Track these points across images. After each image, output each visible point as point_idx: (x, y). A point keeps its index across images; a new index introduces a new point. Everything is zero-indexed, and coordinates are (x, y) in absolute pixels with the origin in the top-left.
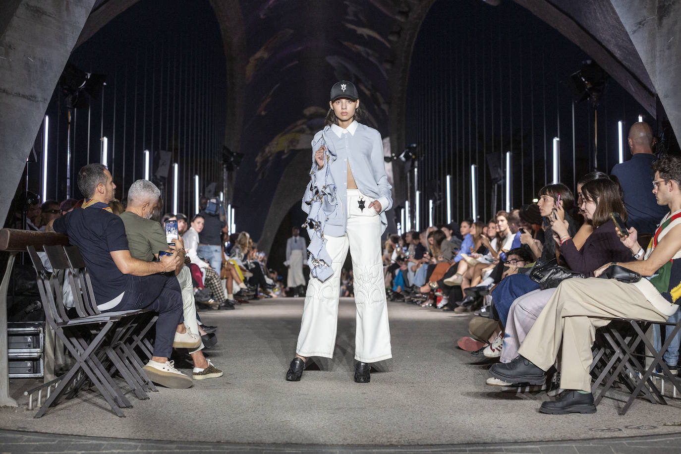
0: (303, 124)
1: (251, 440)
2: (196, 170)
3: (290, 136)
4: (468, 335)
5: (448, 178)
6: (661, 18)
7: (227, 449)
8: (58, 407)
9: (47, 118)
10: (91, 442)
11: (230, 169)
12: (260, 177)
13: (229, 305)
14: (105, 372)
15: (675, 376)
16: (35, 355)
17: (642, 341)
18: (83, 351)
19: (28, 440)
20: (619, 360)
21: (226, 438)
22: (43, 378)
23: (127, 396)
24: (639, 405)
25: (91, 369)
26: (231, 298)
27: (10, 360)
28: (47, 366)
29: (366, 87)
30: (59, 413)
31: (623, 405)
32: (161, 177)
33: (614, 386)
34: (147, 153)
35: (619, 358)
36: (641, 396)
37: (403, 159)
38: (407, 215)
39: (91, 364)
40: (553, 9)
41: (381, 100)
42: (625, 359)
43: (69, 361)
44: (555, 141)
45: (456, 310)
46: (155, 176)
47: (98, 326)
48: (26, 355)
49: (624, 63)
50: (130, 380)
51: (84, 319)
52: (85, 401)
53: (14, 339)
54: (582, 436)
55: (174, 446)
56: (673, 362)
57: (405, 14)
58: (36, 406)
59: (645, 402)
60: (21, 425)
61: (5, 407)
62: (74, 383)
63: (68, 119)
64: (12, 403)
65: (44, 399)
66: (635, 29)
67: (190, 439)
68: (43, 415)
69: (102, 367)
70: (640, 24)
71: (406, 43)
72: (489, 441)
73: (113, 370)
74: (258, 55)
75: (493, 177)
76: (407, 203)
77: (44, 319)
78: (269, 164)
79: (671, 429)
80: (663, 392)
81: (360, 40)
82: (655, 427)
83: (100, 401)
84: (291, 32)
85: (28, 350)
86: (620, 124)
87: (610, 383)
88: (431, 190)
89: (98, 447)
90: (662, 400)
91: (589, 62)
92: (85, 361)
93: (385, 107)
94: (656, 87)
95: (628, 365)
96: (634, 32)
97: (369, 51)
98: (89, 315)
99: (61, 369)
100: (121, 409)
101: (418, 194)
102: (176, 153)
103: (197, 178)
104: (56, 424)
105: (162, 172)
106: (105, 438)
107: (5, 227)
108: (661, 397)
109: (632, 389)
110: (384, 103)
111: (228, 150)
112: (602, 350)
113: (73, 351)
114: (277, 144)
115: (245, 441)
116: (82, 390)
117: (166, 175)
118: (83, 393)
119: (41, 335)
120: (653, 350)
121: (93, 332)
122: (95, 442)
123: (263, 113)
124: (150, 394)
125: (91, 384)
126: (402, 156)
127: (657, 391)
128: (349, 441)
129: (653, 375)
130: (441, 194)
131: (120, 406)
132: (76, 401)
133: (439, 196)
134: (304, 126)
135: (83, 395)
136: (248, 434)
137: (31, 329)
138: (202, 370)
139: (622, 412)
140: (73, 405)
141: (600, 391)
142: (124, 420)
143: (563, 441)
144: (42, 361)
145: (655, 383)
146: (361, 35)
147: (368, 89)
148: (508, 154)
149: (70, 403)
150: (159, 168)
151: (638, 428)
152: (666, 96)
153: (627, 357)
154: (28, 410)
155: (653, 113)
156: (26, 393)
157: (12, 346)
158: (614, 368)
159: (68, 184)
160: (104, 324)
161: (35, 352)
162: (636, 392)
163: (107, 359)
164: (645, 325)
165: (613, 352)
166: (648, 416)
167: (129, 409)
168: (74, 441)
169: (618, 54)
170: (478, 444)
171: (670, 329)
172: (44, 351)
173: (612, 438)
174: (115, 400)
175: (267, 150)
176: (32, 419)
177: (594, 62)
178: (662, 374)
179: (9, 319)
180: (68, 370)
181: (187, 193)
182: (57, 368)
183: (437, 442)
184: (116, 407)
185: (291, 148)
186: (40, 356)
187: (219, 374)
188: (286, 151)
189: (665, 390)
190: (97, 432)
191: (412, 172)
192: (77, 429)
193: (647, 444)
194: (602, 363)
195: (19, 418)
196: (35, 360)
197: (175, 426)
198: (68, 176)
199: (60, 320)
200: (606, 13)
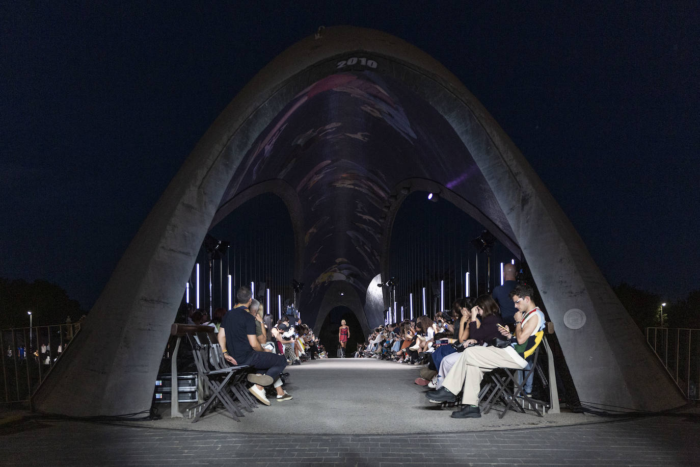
0: (336, 267)
1: (305, 432)
2: (279, 292)
3: (329, 274)
4: (420, 377)
5: (411, 294)
6: (523, 206)
7: (293, 437)
8: (205, 417)
9: (198, 265)
10: (222, 435)
11: (297, 291)
12: (313, 295)
13: (297, 363)
14: (230, 398)
15: (530, 398)
16: (193, 390)
17: (511, 380)
18: (218, 387)
19: (188, 435)
20: (499, 389)
21: (293, 432)
22: (197, 402)
23: (242, 410)
24: (511, 413)
25: (222, 397)
26: (298, 359)
27: (179, 393)
28: (200, 395)
29: (368, 247)
30: (205, 420)
31: (501, 413)
32: (261, 296)
33: (497, 403)
34: (253, 283)
35: (499, 388)
36: (511, 408)
37: (388, 285)
38: (390, 314)
39: (222, 394)
40: (467, 203)
41: (376, 254)
42: (502, 389)
43: (212, 392)
44: (467, 274)
45: (415, 364)
46: (257, 295)
47: (226, 374)
48: (189, 390)
49: (504, 231)
50: (243, 402)
51: (219, 371)
52: (219, 413)
53: (182, 382)
54: (479, 430)
55: (265, 436)
56: (529, 390)
57: (388, 207)
58: (193, 417)
59: (514, 412)
60: (184, 427)
61: (177, 418)
62: (214, 404)
63: (209, 266)
64: (181, 415)
65: (198, 413)
66: (508, 212)
67: (274, 432)
68: (197, 421)
69: (228, 396)
70: (512, 209)
71: (389, 223)
72: (430, 432)
73: (234, 397)
74: (311, 231)
75: (434, 294)
76: (390, 309)
77: (198, 371)
78: (318, 289)
79: (528, 426)
80: (523, 407)
81: (365, 222)
82: (518, 425)
83: (227, 413)
84: (328, 218)
85: (189, 387)
86: (502, 264)
87: (495, 401)
88: (403, 302)
89: (225, 438)
90: (523, 411)
91: (485, 231)
92: (219, 393)
93: (378, 258)
94: (520, 243)
95: (504, 392)
96: (508, 214)
97: (370, 228)
98: (221, 368)
99: (207, 397)
100: (239, 418)
101: (395, 303)
102: (268, 284)
103: (280, 296)
104: (203, 426)
105: (261, 293)
106: (229, 433)
107: (175, 322)
108: (522, 409)
109: (506, 404)
110: (378, 256)
111: (296, 281)
112: (490, 384)
113: (212, 387)
114: (322, 278)
115: (302, 433)
116: (218, 408)
117: (263, 295)
118: (219, 409)
119: (196, 379)
120: (517, 384)
121: (223, 377)
122: (224, 435)
123: (314, 262)
124: (254, 409)
125: (223, 405)
126: (387, 284)
127: (520, 406)
128: (356, 433)
129: (518, 397)
130: (408, 303)
131: (238, 416)
132: (215, 413)
133: (407, 304)
134: (336, 268)
135: (218, 410)
136: (304, 429)
137: (191, 376)
138: (281, 396)
139: (501, 417)
140: (214, 415)
141: (489, 406)
142: (239, 423)
143: (468, 432)
144: (197, 393)
145: (519, 402)
146: (365, 219)
147: (370, 249)
148: (442, 282)
149: (211, 415)
150: (260, 291)
151: (509, 425)
152: (525, 249)
153: (504, 388)
154: (188, 419)
155: (519, 257)
156: (188, 410)
157: (181, 385)
158: (496, 393)
159: (211, 300)
160: (229, 373)
161: (193, 389)
162: (508, 406)
163: (231, 391)
164: (513, 371)
165: (496, 385)
166: (515, 419)
167: (243, 418)
168: (213, 435)
169: (501, 226)
170: (424, 433)
171: (527, 373)
172: (198, 388)
173: (495, 431)
174: (235, 412)
175: (317, 281)
176: (191, 424)
177: (488, 231)
178: (523, 397)
179: (178, 371)
180: (211, 397)
181: (274, 305)
182: (205, 397)
183: (402, 432)
184: (235, 416)
185: (329, 280)
186: (196, 391)
187: (291, 398)
188: (327, 282)
189: (525, 405)
190: (225, 430)
191: (392, 292)
192: (214, 428)
193: (515, 434)
194: (490, 391)
195: (184, 423)
196: (193, 393)
197: (266, 426)
198: (211, 296)
199: (205, 371)
200: (494, 204)
